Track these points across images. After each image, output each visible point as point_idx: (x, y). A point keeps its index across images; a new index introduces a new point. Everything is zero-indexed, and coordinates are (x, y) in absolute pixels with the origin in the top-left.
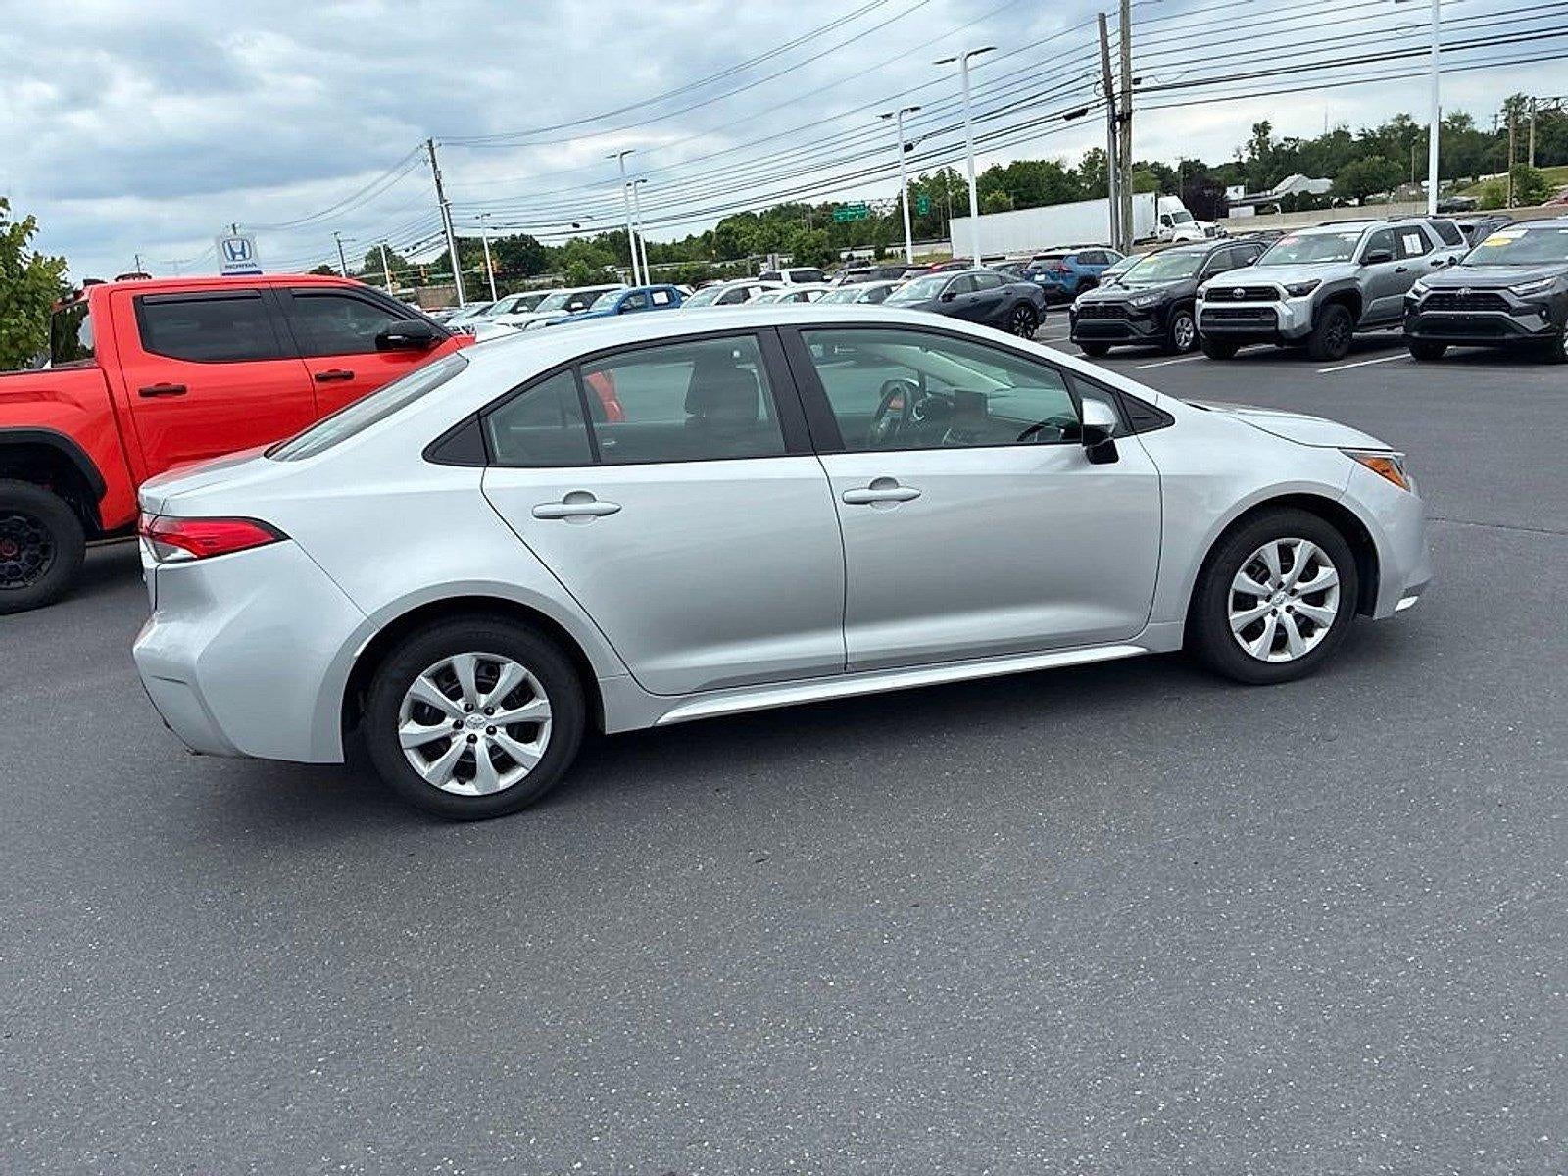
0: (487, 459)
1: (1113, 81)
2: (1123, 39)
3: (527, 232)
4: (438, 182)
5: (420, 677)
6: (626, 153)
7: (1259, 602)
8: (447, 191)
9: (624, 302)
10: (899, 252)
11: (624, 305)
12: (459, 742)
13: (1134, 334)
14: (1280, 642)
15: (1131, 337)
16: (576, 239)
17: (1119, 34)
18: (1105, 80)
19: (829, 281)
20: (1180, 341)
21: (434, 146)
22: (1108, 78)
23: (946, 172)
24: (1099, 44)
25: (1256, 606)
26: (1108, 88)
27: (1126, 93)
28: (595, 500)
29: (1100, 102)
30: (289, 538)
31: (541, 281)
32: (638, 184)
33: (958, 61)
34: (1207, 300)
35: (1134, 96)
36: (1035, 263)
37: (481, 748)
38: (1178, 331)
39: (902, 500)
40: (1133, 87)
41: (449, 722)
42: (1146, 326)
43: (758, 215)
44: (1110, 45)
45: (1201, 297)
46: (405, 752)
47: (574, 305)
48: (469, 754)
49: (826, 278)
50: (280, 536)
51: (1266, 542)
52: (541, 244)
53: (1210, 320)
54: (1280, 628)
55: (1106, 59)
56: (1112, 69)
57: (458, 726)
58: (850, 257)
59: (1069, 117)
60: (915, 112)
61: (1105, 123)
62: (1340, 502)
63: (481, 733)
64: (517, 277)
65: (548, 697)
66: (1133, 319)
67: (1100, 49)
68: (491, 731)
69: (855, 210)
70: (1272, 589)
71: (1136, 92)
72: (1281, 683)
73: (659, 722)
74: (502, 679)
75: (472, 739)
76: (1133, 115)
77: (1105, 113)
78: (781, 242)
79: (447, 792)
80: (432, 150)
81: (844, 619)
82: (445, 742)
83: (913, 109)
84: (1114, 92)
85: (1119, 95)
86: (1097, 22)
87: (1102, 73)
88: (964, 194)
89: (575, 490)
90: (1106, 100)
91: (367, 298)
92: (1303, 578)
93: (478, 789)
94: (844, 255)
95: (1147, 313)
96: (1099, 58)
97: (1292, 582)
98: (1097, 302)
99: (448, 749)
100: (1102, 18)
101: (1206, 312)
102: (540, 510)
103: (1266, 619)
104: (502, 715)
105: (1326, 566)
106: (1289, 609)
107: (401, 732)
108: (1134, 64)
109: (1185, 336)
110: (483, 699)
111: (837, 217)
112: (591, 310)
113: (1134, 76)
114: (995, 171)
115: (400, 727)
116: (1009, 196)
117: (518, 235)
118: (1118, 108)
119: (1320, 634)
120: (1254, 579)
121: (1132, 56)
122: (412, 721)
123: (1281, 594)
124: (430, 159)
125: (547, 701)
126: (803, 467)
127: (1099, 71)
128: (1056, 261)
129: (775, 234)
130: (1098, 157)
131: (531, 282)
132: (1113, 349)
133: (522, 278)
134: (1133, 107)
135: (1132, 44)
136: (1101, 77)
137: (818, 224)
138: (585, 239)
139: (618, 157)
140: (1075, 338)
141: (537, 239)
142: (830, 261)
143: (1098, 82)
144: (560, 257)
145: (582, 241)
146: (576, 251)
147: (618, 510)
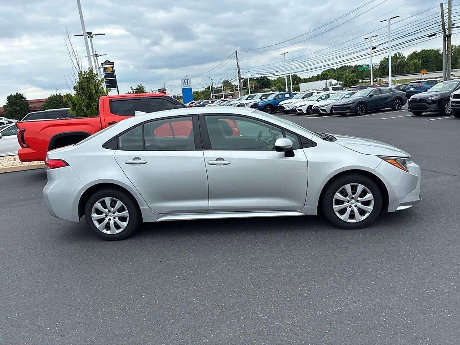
0: (117, 148)
1: (445, 25)
2: (449, 11)
3: (265, 76)
4: (238, 63)
5: (97, 202)
6: (285, 53)
7: (345, 203)
8: (240, 65)
9: (276, 97)
10: (379, 80)
11: (276, 98)
12: (107, 220)
13: (429, 108)
14: (352, 216)
15: (428, 110)
16: (279, 77)
17: (447, 10)
18: (442, 24)
19: (344, 90)
20: (447, 111)
21: (237, 53)
22: (443, 24)
23: (398, 54)
24: (440, 13)
25: (344, 204)
26: (443, 27)
27: (450, 28)
28: (141, 160)
29: (440, 31)
30: (69, 165)
31: (268, 90)
32: (291, 62)
33: (387, 21)
34: (454, 98)
35: (452, 29)
36: (411, 84)
37: (112, 222)
38: (446, 108)
39: (225, 164)
40: (452, 26)
41: (104, 214)
42: (434, 106)
43: (335, 69)
44: (444, 13)
45: (451, 97)
46: (93, 221)
47: (263, 98)
48: (109, 223)
49: (343, 89)
50: (68, 165)
51: (346, 184)
52: (269, 79)
53: (454, 105)
54: (352, 211)
55: (443, 17)
56: (445, 21)
57: (106, 216)
58: (362, 82)
59: (429, 36)
60: (376, 37)
61: (442, 38)
62: (372, 173)
63: (112, 218)
64: (261, 88)
65: (128, 211)
66: (429, 104)
67: (441, 15)
68: (114, 218)
69: (365, 67)
70: (349, 199)
71: (453, 28)
72: (353, 229)
73: (157, 220)
74: (117, 205)
75: (110, 219)
76: (452, 35)
77: (442, 35)
78: (341, 78)
79: (103, 232)
80: (236, 54)
81: (209, 196)
82: (103, 219)
83: (375, 36)
84: (446, 28)
85: (447, 29)
86: (440, 6)
87: (441, 22)
88: (403, 61)
89: (136, 157)
90: (442, 31)
91: (168, 99)
92: (361, 196)
93: (111, 232)
94: (360, 81)
95: (434, 102)
96: (440, 17)
97: (356, 198)
98: (417, 98)
99: (103, 221)
100: (442, 5)
101: (453, 102)
102: (127, 162)
103: (347, 208)
104: (117, 214)
105: (369, 193)
106: (356, 206)
107: (92, 216)
108: (452, 19)
109: (448, 109)
110: (112, 209)
111: (359, 70)
112: (267, 99)
113: (452, 23)
114: (415, 53)
115: (92, 214)
116: (419, 61)
117: (263, 77)
118: (447, 33)
119: (367, 215)
120: (342, 196)
121: (452, 16)
122: (95, 213)
123: (353, 201)
124: (236, 56)
125: (128, 212)
126: (199, 153)
127: (440, 22)
128: (419, 83)
129: (339, 75)
130: (453, 48)
131: (265, 90)
132: (424, 113)
133: (263, 89)
134: (452, 33)
135: (452, 13)
136: (441, 23)
137: (353, 72)
138: (282, 77)
139: (283, 55)
140: (409, 110)
141: (268, 77)
142: (356, 83)
143: (440, 25)
144: (274, 82)
145: (281, 78)
146: (279, 81)
147: (146, 163)
